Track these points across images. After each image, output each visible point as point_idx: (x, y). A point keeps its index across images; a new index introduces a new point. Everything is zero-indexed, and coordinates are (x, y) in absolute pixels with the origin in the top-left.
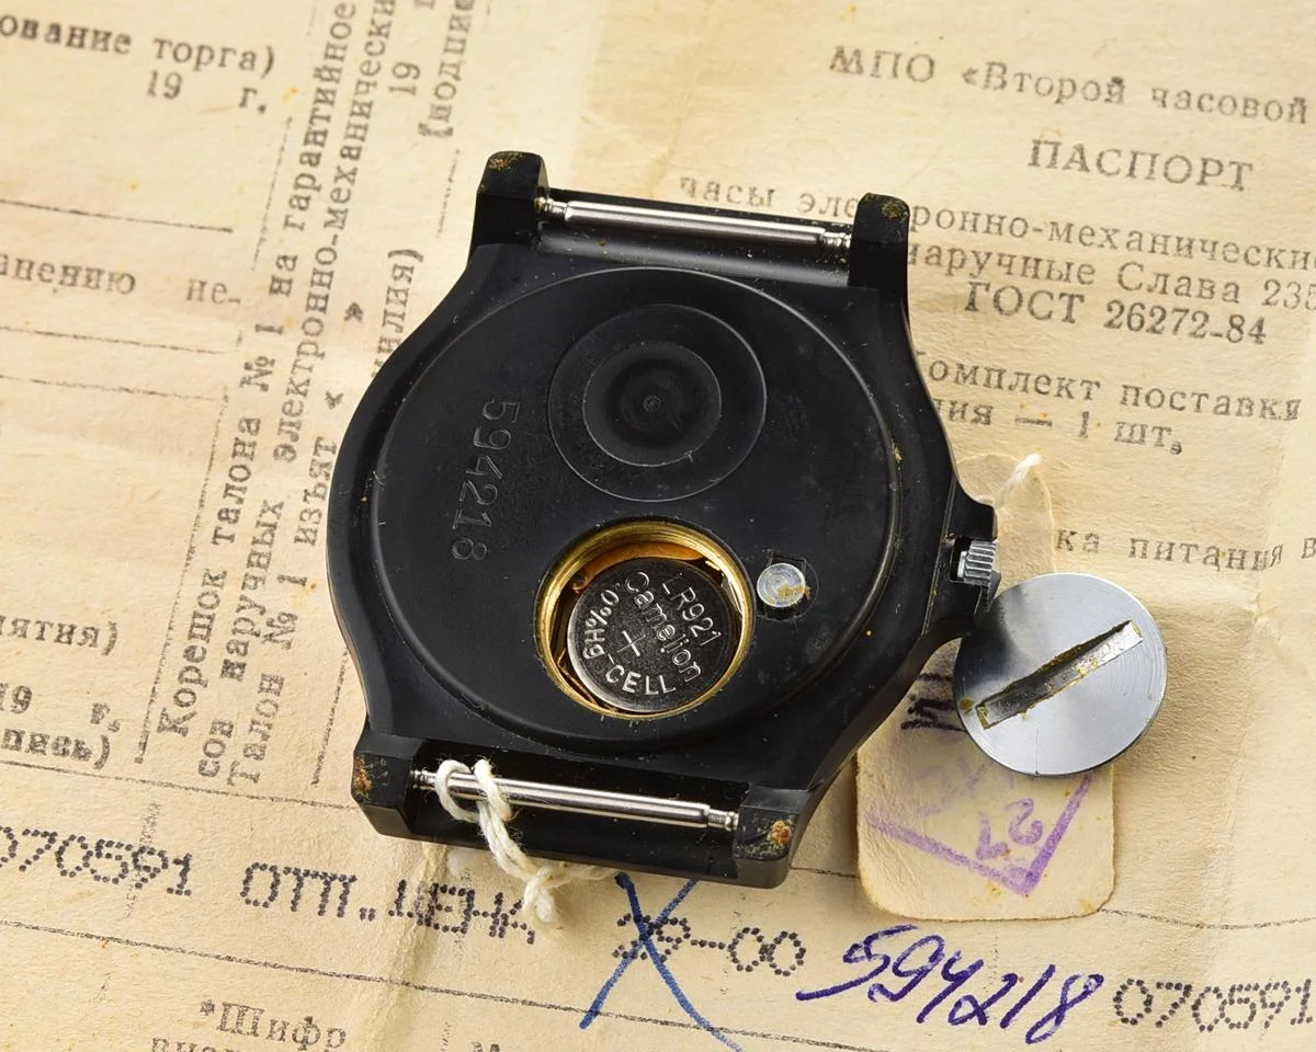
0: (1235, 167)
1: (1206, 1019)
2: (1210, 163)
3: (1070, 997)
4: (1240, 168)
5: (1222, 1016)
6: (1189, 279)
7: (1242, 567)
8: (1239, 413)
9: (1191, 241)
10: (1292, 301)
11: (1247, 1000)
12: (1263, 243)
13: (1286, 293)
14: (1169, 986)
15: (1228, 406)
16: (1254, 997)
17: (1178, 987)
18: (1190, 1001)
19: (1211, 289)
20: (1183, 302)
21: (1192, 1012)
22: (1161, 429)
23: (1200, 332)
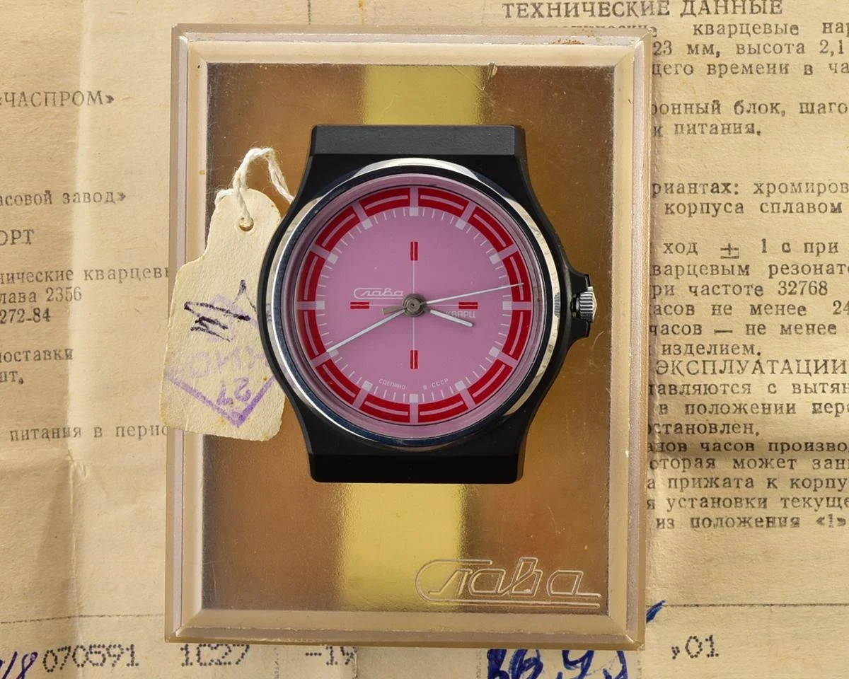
0: (26, 232)
1: (80, 661)
2: (15, 233)
3: (25, 666)
4: (28, 233)
5: (87, 659)
6: (14, 294)
7: (58, 437)
8: (45, 359)
9: (13, 274)
10: (59, 297)
11: (99, 653)
12: (44, 269)
13: (57, 293)
14: (62, 649)
15: (39, 355)
16: (104, 651)
17: (66, 648)
18: (71, 654)
19: (24, 297)
20: (12, 306)
21: (72, 659)
22: (13, 372)
23: (22, 320)
